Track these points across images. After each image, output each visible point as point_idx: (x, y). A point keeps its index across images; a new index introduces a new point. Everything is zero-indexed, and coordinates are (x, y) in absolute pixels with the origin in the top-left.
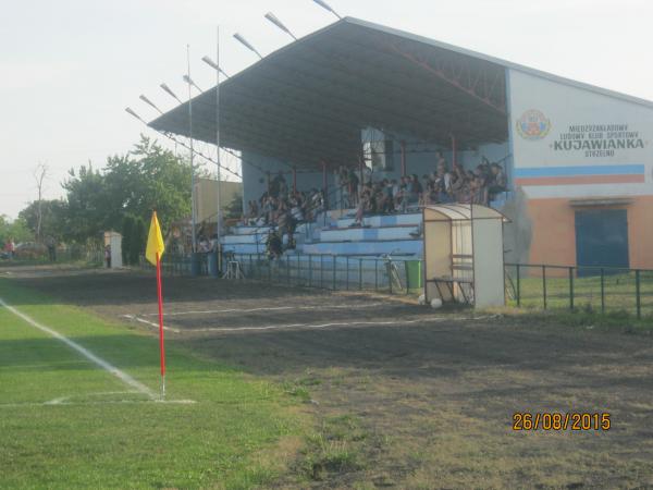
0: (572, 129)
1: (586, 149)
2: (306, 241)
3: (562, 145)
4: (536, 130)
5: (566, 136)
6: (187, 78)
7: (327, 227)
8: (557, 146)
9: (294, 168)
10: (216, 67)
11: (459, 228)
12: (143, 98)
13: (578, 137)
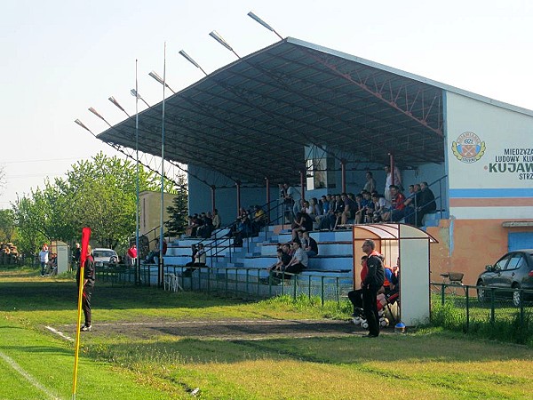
0: (507, 151)
1: (520, 172)
2: (247, 255)
3: (497, 167)
4: (472, 152)
5: (501, 159)
6: (135, 93)
7: (268, 242)
8: (492, 168)
9: (239, 183)
10: (163, 83)
11: (388, 248)
12: (91, 110)
13: (513, 160)
